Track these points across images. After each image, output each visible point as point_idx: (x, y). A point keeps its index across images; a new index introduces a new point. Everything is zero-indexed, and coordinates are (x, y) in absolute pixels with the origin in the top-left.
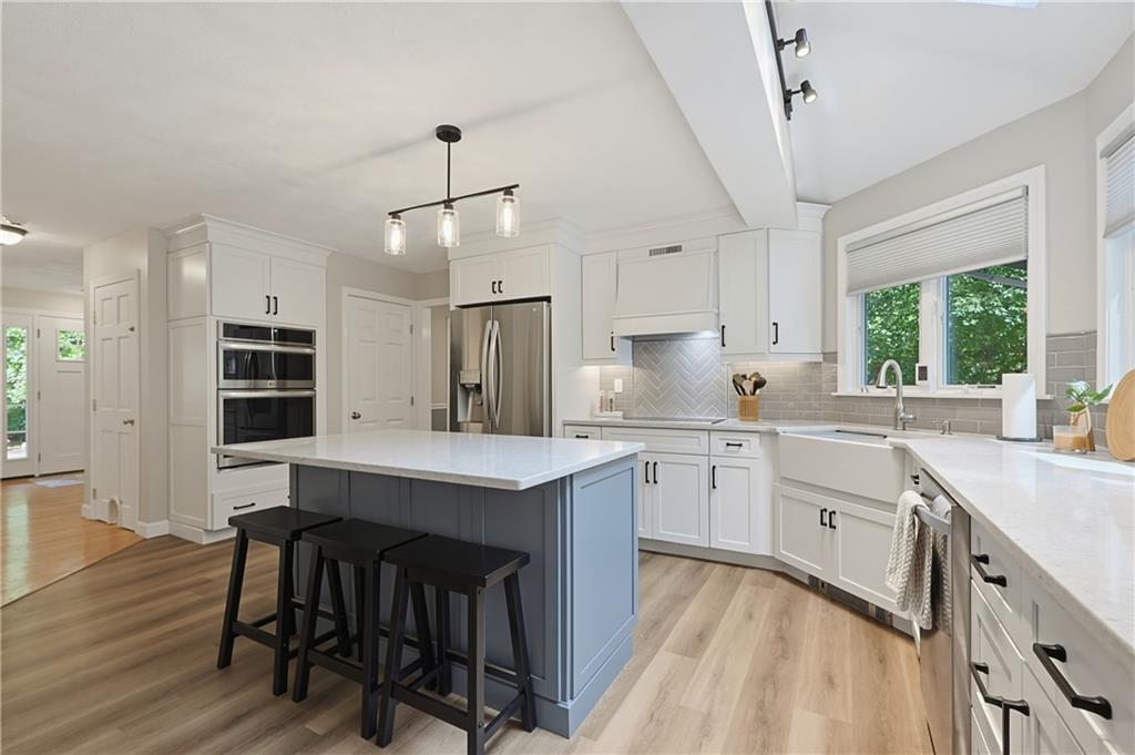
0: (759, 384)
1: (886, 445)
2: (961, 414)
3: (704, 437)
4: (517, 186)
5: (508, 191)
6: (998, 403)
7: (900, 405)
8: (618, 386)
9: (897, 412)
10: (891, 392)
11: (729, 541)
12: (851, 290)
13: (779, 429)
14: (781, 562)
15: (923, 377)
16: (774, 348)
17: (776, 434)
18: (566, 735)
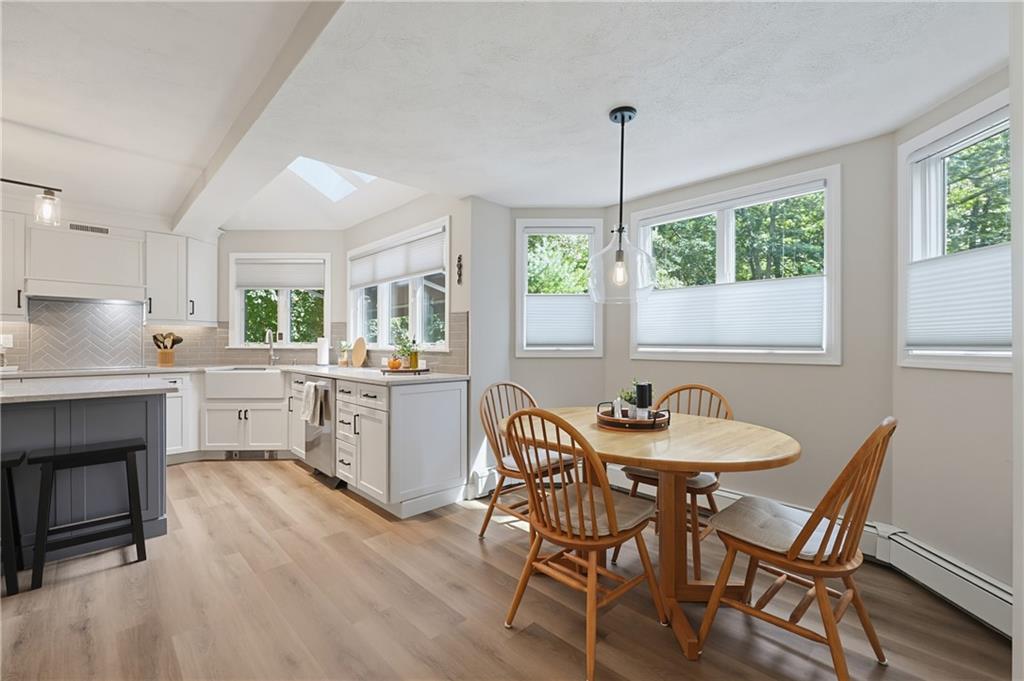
0: (176, 341)
4: (60, 191)
5: (49, 191)
7: (272, 353)
9: (270, 357)
10: (268, 346)
12: (238, 286)
13: (206, 369)
14: (205, 452)
15: (281, 338)
16: (191, 317)
17: (204, 372)
18: (165, 533)
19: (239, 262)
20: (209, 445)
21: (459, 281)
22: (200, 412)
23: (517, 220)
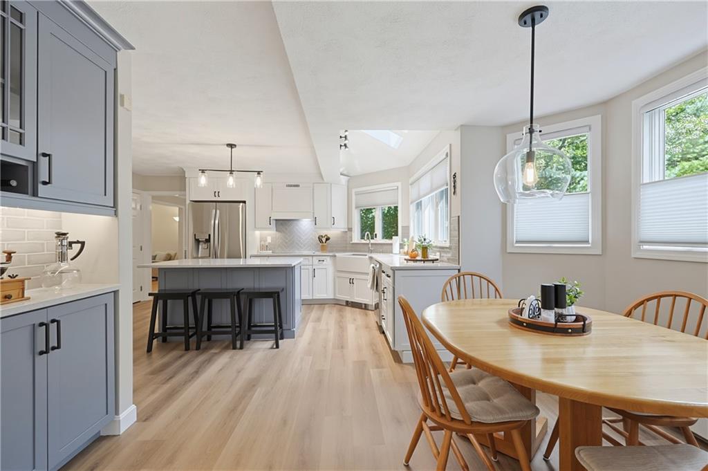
0: (328, 239)
1: (367, 257)
2: (385, 247)
3: (311, 258)
4: (262, 172)
5: (259, 173)
6: (391, 244)
7: (370, 246)
8: (269, 240)
9: (369, 248)
10: (368, 241)
11: (318, 296)
12: (356, 208)
13: (337, 254)
14: (337, 300)
15: (376, 237)
16: (333, 226)
17: (335, 256)
18: (294, 338)
19: (357, 194)
20: (339, 297)
21: (454, 193)
22: (334, 279)
23: (508, 136)
